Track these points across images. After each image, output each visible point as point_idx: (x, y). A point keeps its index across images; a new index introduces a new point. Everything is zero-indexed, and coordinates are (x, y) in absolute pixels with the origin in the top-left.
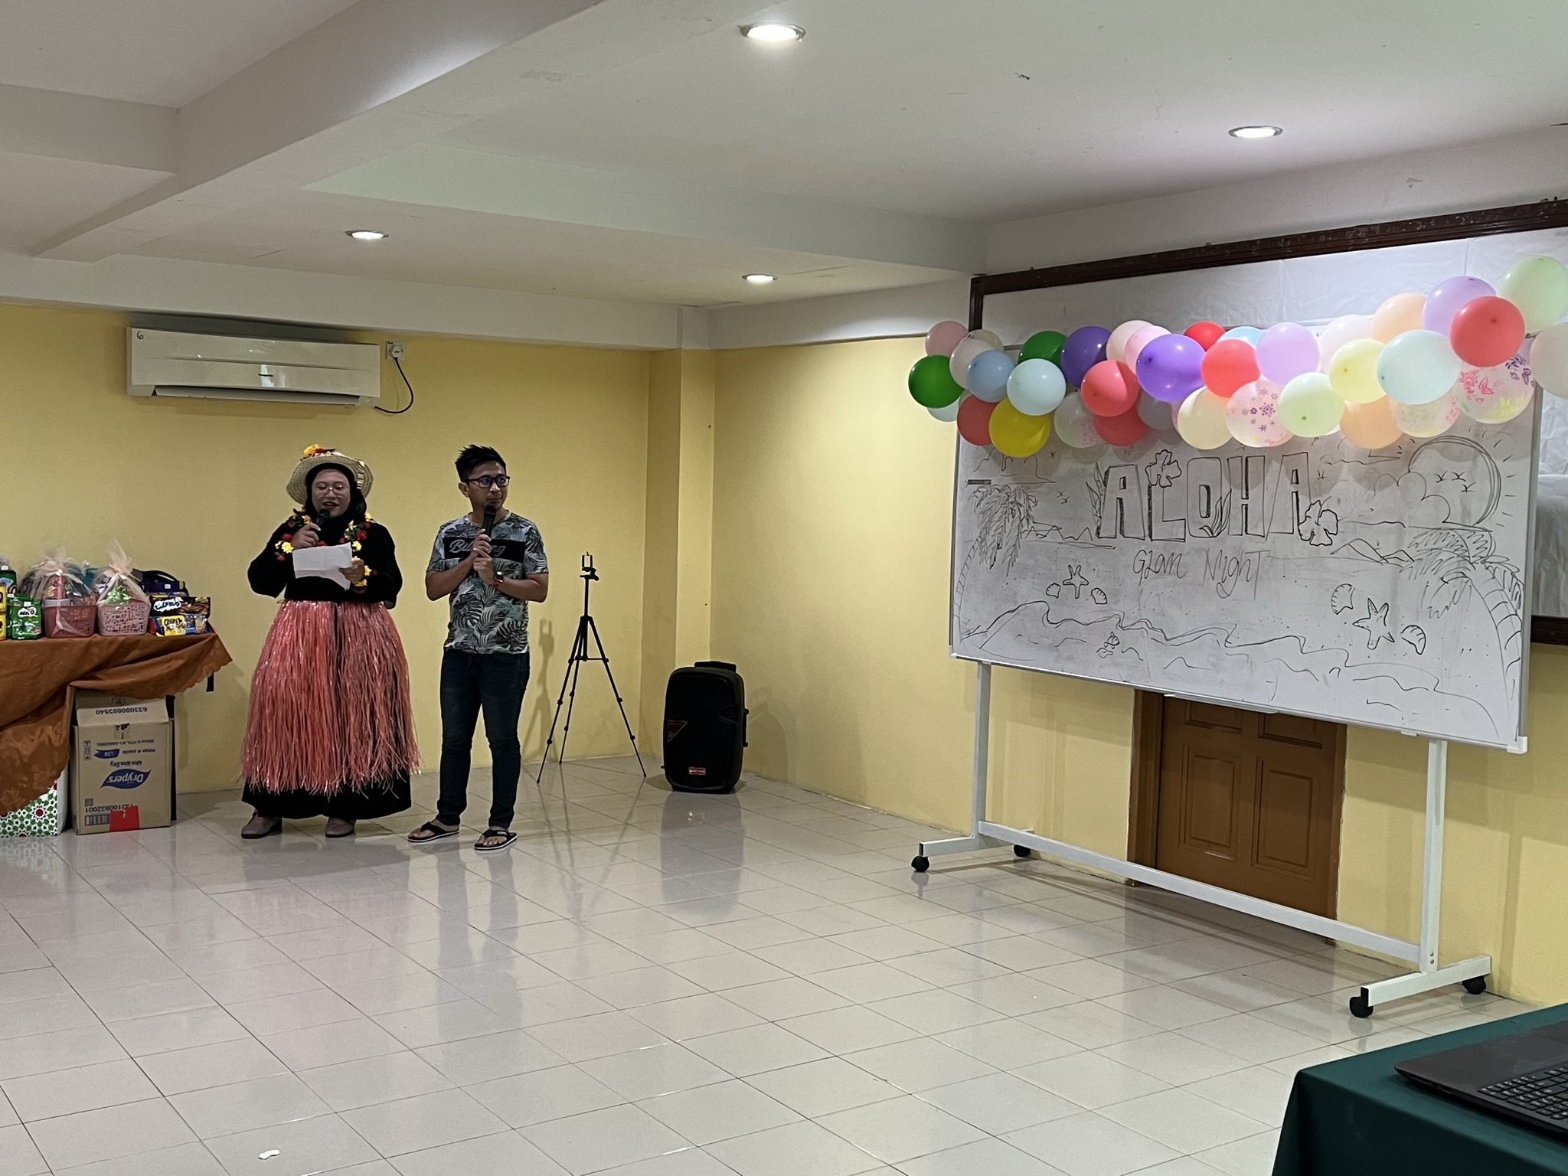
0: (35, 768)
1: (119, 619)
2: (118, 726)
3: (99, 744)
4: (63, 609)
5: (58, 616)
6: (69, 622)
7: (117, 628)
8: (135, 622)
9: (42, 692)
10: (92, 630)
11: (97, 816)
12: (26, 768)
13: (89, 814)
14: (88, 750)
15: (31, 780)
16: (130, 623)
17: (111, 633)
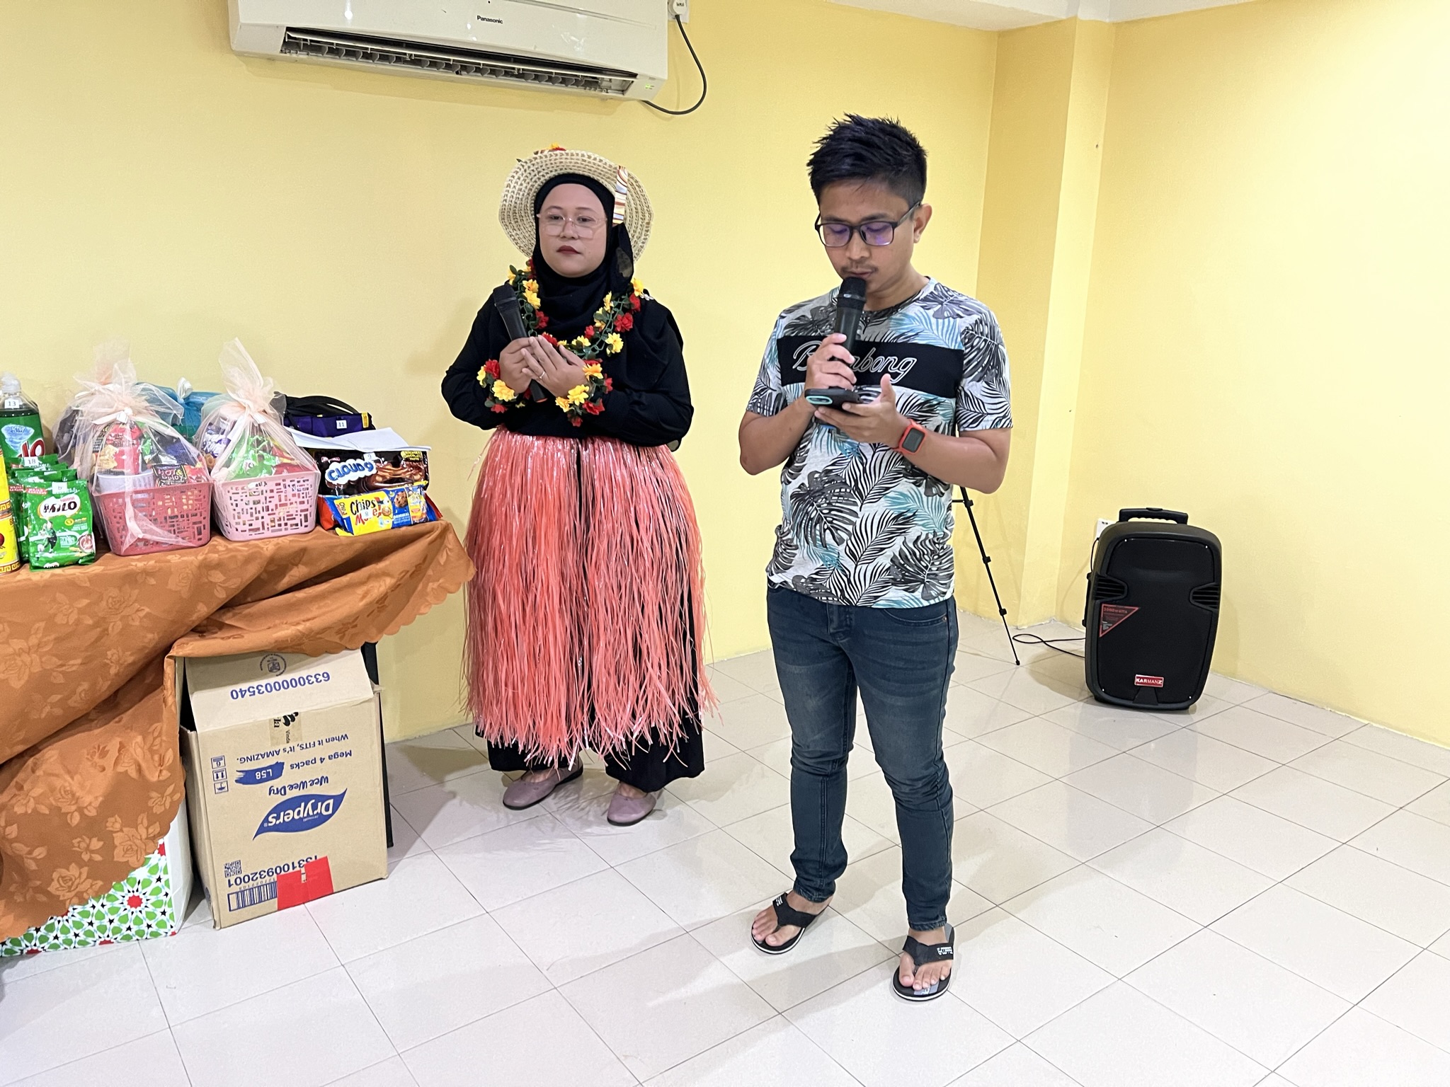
0: (114, 823)
1: (259, 507)
2: (277, 721)
3: (243, 760)
4: (140, 496)
5: (129, 512)
6: (155, 521)
7: (257, 524)
8: (292, 510)
9: (113, 671)
10: (206, 532)
11: (251, 890)
12: (93, 826)
13: (235, 888)
14: (220, 774)
15: (109, 847)
16: (282, 512)
17: (246, 536)
